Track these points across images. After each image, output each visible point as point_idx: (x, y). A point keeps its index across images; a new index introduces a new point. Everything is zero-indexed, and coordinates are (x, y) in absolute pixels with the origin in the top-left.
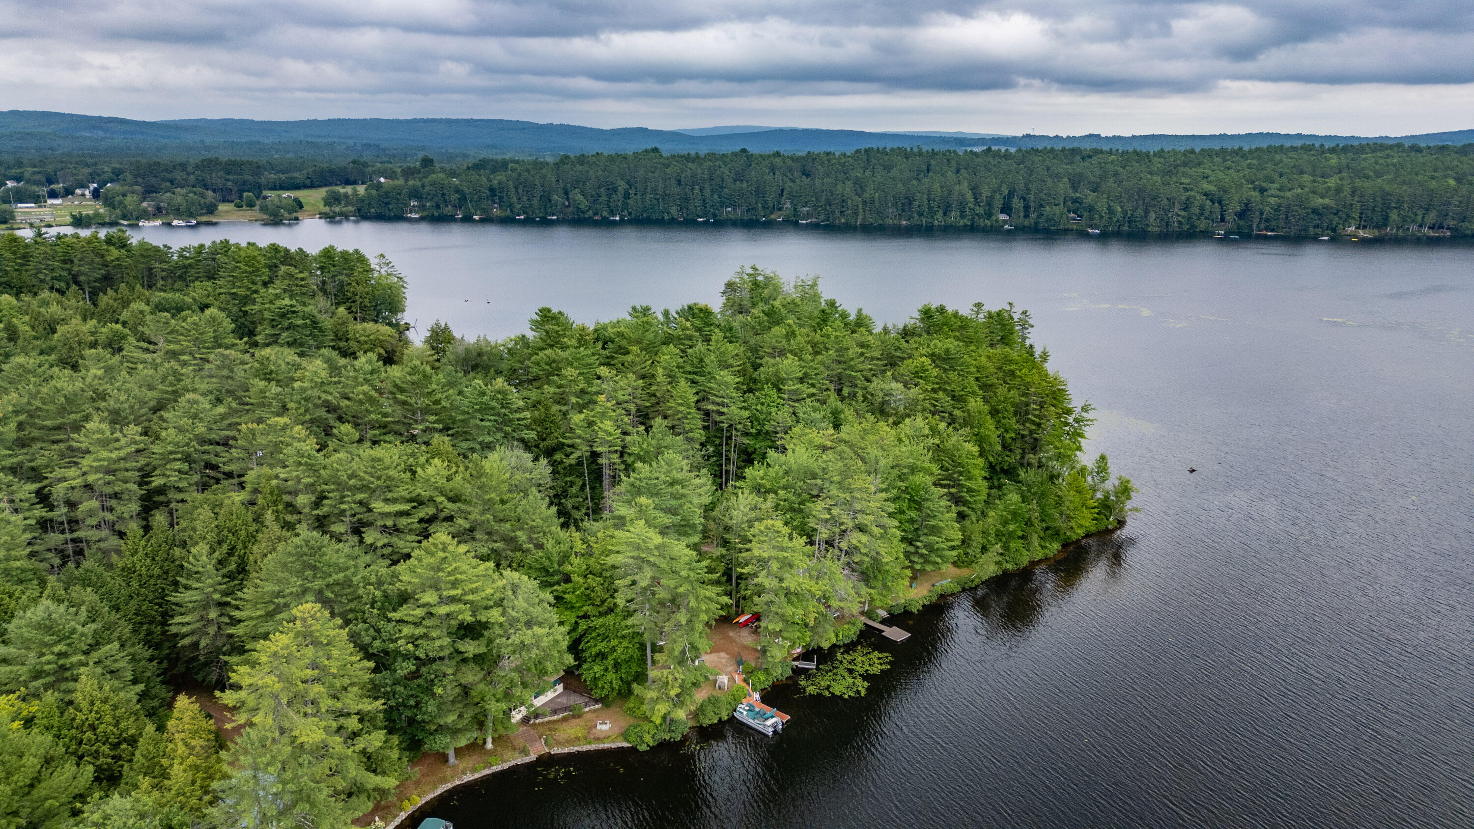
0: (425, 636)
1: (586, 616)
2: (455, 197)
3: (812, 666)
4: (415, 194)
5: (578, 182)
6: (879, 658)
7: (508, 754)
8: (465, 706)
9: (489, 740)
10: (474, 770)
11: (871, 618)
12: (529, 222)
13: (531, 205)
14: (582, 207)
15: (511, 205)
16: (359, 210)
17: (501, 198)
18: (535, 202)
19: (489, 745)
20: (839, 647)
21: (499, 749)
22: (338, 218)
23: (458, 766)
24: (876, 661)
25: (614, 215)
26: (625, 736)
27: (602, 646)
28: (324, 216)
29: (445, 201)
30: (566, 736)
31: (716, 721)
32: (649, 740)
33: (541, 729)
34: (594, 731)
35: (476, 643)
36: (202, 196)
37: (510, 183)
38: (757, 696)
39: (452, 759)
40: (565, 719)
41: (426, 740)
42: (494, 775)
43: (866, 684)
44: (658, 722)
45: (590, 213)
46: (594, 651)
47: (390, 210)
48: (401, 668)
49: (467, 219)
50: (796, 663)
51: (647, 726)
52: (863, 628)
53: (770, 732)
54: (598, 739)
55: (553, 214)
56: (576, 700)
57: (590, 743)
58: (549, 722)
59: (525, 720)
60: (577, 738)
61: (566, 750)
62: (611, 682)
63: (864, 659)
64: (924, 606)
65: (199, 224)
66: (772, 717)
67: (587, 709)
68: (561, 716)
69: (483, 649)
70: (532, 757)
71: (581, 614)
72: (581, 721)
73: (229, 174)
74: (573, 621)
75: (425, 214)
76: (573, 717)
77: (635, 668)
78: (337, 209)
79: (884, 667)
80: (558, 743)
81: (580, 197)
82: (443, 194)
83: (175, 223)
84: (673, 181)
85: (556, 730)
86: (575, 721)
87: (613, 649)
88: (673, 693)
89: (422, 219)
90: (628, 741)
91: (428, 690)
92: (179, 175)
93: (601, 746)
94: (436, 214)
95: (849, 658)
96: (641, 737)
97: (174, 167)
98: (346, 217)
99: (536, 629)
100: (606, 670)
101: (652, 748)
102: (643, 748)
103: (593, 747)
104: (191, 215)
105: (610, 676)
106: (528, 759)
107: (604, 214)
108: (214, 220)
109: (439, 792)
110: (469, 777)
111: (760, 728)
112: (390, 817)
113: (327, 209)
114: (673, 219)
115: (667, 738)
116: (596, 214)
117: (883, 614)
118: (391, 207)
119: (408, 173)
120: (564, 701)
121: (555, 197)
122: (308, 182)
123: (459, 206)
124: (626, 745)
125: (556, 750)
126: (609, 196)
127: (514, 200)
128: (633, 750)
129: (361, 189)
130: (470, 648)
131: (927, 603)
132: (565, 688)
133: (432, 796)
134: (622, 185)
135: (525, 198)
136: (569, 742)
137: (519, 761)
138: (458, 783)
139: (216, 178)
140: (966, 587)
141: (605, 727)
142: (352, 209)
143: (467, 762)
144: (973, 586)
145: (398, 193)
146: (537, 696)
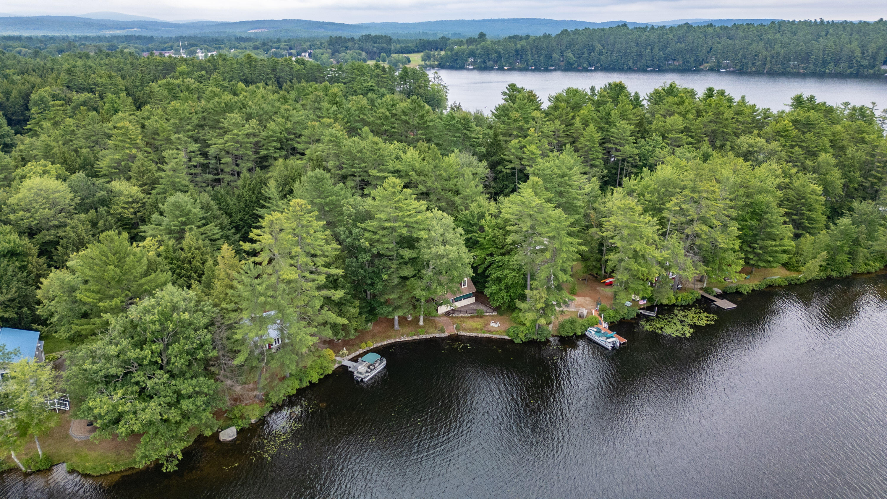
0: (378, 241)
1: (491, 255)
2: (494, 55)
3: (653, 314)
4: (472, 54)
5: (570, 45)
6: (707, 317)
7: (431, 330)
8: (403, 292)
9: (421, 319)
10: (408, 335)
11: (707, 292)
12: (538, 69)
13: (539, 61)
14: (571, 61)
15: (527, 61)
16: (440, 64)
17: (522, 56)
18: (542, 58)
19: (421, 323)
20: (678, 306)
21: (427, 326)
22: (428, 68)
23: (400, 331)
24: (704, 318)
25: (591, 66)
26: (507, 332)
27: (498, 274)
29: (489, 58)
30: (470, 326)
31: (572, 334)
32: (521, 337)
33: (455, 320)
34: (488, 326)
35: (411, 251)
36: (360, 54)
37: (528, 46)
38: (605, 325)
39: (396, 326)
40: (472, 317)
41: (378, 308)
42: (420, 340)
43: (692, 331)
44: (528, 325)
45: (576, 65)
46: (493, 276)
47: (457, 63)
48: (362, 258)
49: (501, 69)
50: (641, 311)
51: (522, 328)
52: (700, 298)
53: (610, 346)
54: (490, 332)
55: (553, 66)
56: (481, 307)
57: (484, 333)
58: (462, 317)
59: (447, 314)
60: (477, 329)
61: (468, 334)
62: (503, 298)
63: (695, 316)
64: (753, 290)
66: (612, 337)
67: (487, 314)
68: (469, 315)
69: (415, 255)
70: (446, 334)
71: (488, 252)
72: (481, 320)
73: (375, 43)
74: (483, 256)
75: (477, 66)
76: (478, 317)
77: (519, 291)
78: (428, 63)
79: (709, 323)
80: (464, 330)
81: (570, 55)
82: (488, 54)
84: (633, 44)
85: (464, 322)
86: (477, 319)
87: (506, 276)
88: (539, 306)
89: (474, 69)
90: (508, 335)
91: (378, 275)
92: (350, 44)
93: (491, 336)
94: (483, 66)
95: (683, 314)
96: (517, 334)
97: (349, 39)
98: (433, 67)
99: (448, 247)
100: (501, 290)
101: (524, 343)
102: (517, 341)
103: (486, 335)
105: (503, 293)
106: (443, 335)
107: (585, 65)
109: (385, 343)
110: (405, 339)
111: (603, 343)
112: (352, 350)
113: (423, 63)
114: (630, 68)
115: (535, 338)
116: (579, 66)
117: (718, 291)
118: (458, 61)
119: (470, 41)
120: (474, 307)
121: (555, 55)
122: (416, 49)
123: (495, 61)
124: (507, 337)
125: (461, 333)
126: (589, 54)
127: (530, 57)
128: (511, 341)
129: (443, 53)
130: (407, 253)
131: (755, 288)
132: (476, 300)
133: (380, 344)
134: (599, 46)
135: (536, 56)
136: (471, 330)
137: (437, 335)
138: (397, 340)
139: (368, 46)
140: (793, 283)
141: (496, 325)
142: (436, 63)
143: (406, 330)
144: (798, 283)
145: (463, 54)
146: (456, 300)
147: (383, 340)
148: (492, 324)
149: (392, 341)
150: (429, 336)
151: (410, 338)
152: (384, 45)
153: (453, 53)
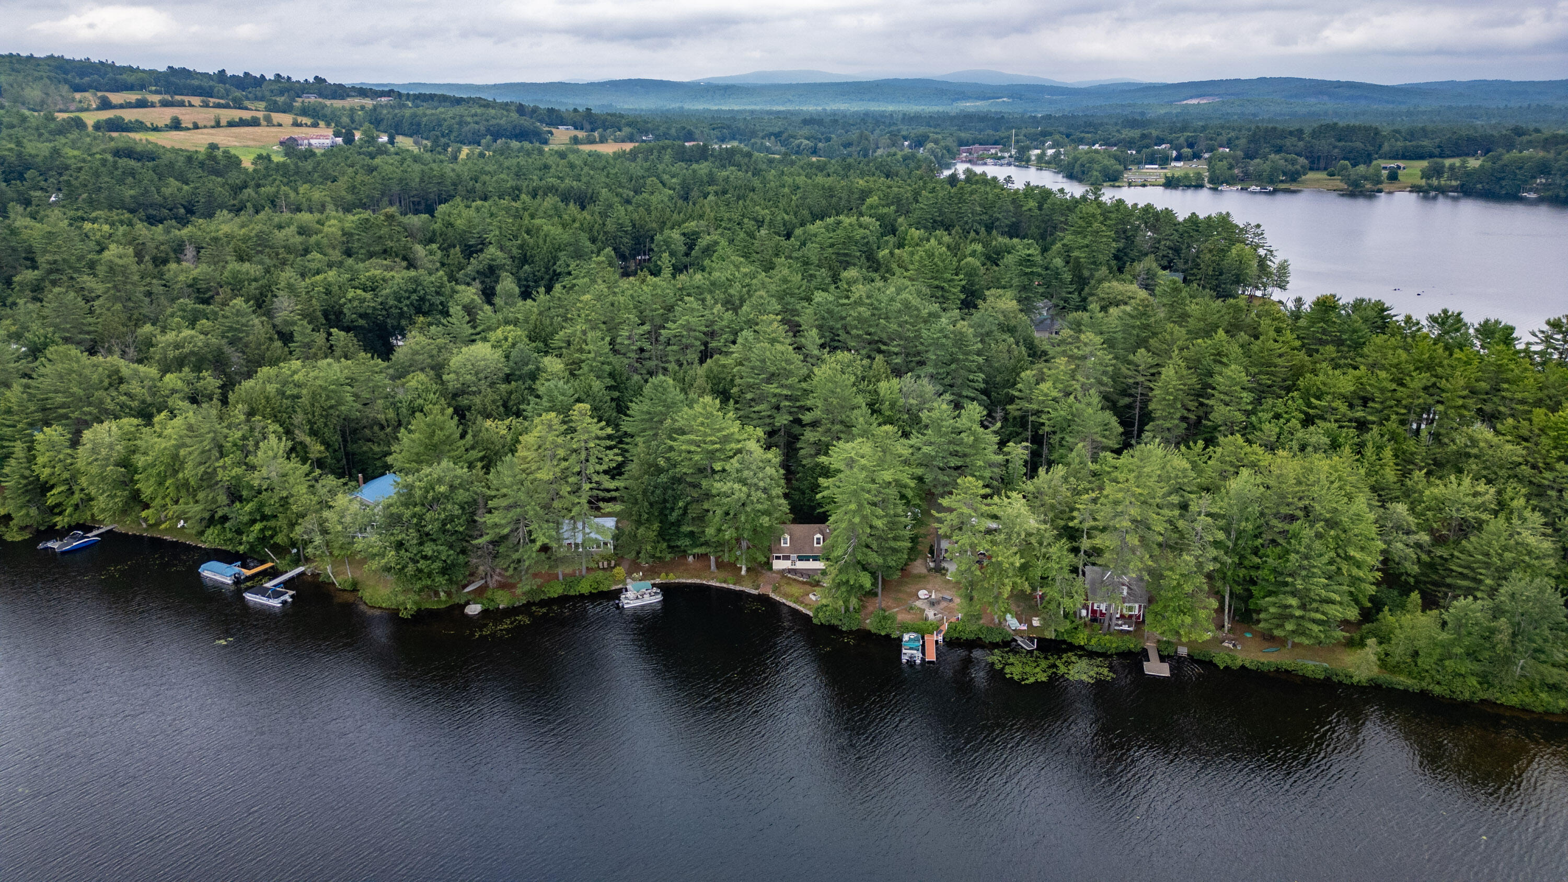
0: (680, 463)
3: (1030, 648)
4: (1544, 169)
6: (1098, 673)
7: (746, 583)
10: (717, 580)
11: (1160, 648)
16: (1462, 186)
19: (743, 573)
20: (1083, 649)
21: (745, 577)
22: (1433, 193)
23: (715, 574)
24: (1091, 673)
28: (1415, 189)
30: (790, 591)
31: (884, 634)
33: (783, 580)
34: (806, 597)
36: (1293, 163)
38: (939, 637)
39: (714, 567)
40: (803, 582)
43: (1043, 679)
47: (1502, 187)
50: (1021, 640)
52: (1136, 650)
53: (906, 659)
54: (802, 603)
57: (794, 602)
58: (793, 580)
59: (782, 572)
60: (790, 595)
61: (776, 598)
63: (1084, 667)
65: (1275, 191)
68: (805, 580)
70: (756, 592)
72: (809, 588)
73: (1340, 140)
75: (1550, 193)
76: (811, 585)
78: (1435, 182)
79: (1087, 679)
83: (1253, 188)
85: (789, 585)
86: (806, 587)
89: (1540, 201)
90: (812, 612)
92: (1288, 142)
93: (795, 606)
95: (1073, 659)
96: (819, 614)
98: (1442, 191)
102: (815, 621)
104: (1271, 182)
106: (752, 592)
108: (1292, 188)
109: (689, 581)
110: (713, 583)
113: (1423, 182)
117: (1180, 651)
118: (1504, 183)
122: (1437, 151)
124: (810, 614)
125: (772, 595)
128: (812, 620)
129: (1474, 163)
136: (784, 595)
137: (748, 590)
138: (704, 583)
139: (1323, 145)
140: (1335, 679)
141: (813, 598)
142: (1454, 183)
143: (722, 575)
144: (1347, 682)
145: (1521, 168)
146: (801, 559)
147: (692, 577)
148: (811, 596)
149: (698, 581)
150: (738, 588)
151: (718, 584)
152: (1359, 145)
153: (1496, 166)
